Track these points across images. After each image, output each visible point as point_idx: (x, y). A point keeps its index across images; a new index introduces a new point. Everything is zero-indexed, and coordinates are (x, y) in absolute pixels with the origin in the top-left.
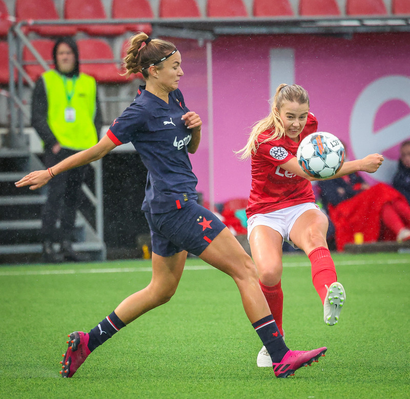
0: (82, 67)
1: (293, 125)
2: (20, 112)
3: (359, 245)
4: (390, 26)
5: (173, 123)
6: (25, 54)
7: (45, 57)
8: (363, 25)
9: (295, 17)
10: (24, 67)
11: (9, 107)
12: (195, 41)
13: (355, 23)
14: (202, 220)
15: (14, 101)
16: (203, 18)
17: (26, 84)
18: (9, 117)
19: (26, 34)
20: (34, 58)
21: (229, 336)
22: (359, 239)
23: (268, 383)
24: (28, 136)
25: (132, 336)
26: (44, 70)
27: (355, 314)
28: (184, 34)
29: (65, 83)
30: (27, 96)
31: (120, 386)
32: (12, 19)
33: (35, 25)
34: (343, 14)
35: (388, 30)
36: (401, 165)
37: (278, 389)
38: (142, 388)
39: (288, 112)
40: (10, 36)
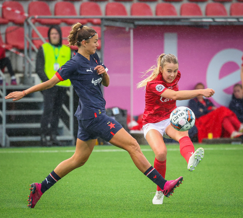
0: (63, 42)
1: (171, 76)
2: (30, 65)
3: (210, 140)
4: (229, 22)
5: (91, 71)
6: (33, 34)
7: (44, 36)
8: (215, 21)
9: (178, 16)
10: (33, 41)
11: (24, 62)
12: (124, 28)
13: (210, 20)
14: (110, 124)
15: (27, 59)
16: (129, 16)
17: (33, 50)
18: (24, 68)
19: (34, 23)
20: (38, 36)
21: (140, 187)
22: (210, 136)
23: (160, 213)
24: (34, 78)
25: (88, 187)
26: (43, 43)
27: (208, 176)
28: (118, 24)
29: (54, 50)
30: (34, 56)
31: (81, 213)
32: (26, 15)
33: (38, 18)
34: (204, 16)
35: (228, 24)
36: (234, 97)
37: (166, 216)
38: (92, 214)
39: (168, 69)
40: (25, 24)
